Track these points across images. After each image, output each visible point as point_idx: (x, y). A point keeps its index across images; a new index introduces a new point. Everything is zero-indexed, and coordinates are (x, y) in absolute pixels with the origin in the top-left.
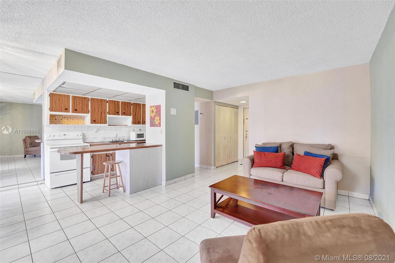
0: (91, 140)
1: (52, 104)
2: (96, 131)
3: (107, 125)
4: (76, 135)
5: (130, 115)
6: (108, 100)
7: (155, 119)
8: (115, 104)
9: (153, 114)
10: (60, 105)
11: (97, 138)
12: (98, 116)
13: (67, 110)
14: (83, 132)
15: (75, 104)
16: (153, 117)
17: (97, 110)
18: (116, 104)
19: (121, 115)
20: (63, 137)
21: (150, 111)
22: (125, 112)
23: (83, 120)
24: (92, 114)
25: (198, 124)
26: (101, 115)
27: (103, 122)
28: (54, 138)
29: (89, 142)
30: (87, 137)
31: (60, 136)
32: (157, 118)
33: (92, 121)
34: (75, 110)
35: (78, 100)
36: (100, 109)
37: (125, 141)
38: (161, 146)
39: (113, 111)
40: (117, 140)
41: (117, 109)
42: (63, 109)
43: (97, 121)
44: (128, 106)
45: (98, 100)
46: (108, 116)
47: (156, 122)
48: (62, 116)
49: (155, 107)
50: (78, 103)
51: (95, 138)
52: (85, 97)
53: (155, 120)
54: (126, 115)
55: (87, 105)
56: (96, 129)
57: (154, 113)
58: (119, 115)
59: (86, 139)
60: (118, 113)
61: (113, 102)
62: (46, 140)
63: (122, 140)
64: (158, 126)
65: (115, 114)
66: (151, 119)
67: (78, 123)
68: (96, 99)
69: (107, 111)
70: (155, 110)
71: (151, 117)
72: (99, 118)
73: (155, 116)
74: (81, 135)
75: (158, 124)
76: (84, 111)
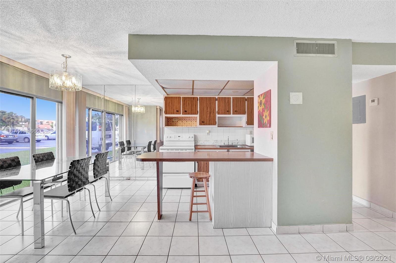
0: (203, 142)
1: (167, 107)
2: (208, 133)
3: (217, 126)
4: (188, 137)
5: (244, 114)
6: (218, 97)
7: (263, 114)
8: (225, 101)
9: (261, 107)
10: (173, 108)
11: (209, 141)
12: (207, 117)
13: (178, 112)
14: (195, 134)
15: (185, 105)
16: (261, 111)
17: (205, 109)
18: (227, 101)
19: (233, 114)
20: (177, 139)
21: (258, 102)
22: (237, 110)
23: (196, 122)
24: (200, 115)
25: (365, 122)
26: (210, 115)
27: (212, 123)
28: (171, 139)
29: (201, 145)
30: (199, 140)
31: (175, 137)
32: (266, 113)
33: (201, 122)
34: (185, 112)
35: (187, 101)
36: (209, 109)
37: (239, 146)
38: (271, 160)
39: (223, 110)
40: (230, 144)
41: (228, 107)
42: (175, 111)
43: (205, 122)
44: (241, 102)
45: (206, 99)
46: (217, 116)
47: (264, 119)
48: (177, 118)
49: (264, 95)
50: (187, 104)
51: (206, 141)
52: (194, 97)
53: (264, 117)
54: (238, 114)
55: (196, 105)
56: (207, 131)
57: (263, 104)
58: (230, 114)
59: (199, 142)
60: (228, 112)
61: (223, 99)
62: (165, 141)
63: (236, 144)
64: (267, 127)
65: (225, 114)
66: (259, 116)
67: (191, 125)
68: (205, 97)
69: (217, 110)
70: (264, 100)
71: (259, 112)
72: (208, 118)
73: (263, 110)
74: (192, 137)
75: (267, 122)
76: (192, 112)
